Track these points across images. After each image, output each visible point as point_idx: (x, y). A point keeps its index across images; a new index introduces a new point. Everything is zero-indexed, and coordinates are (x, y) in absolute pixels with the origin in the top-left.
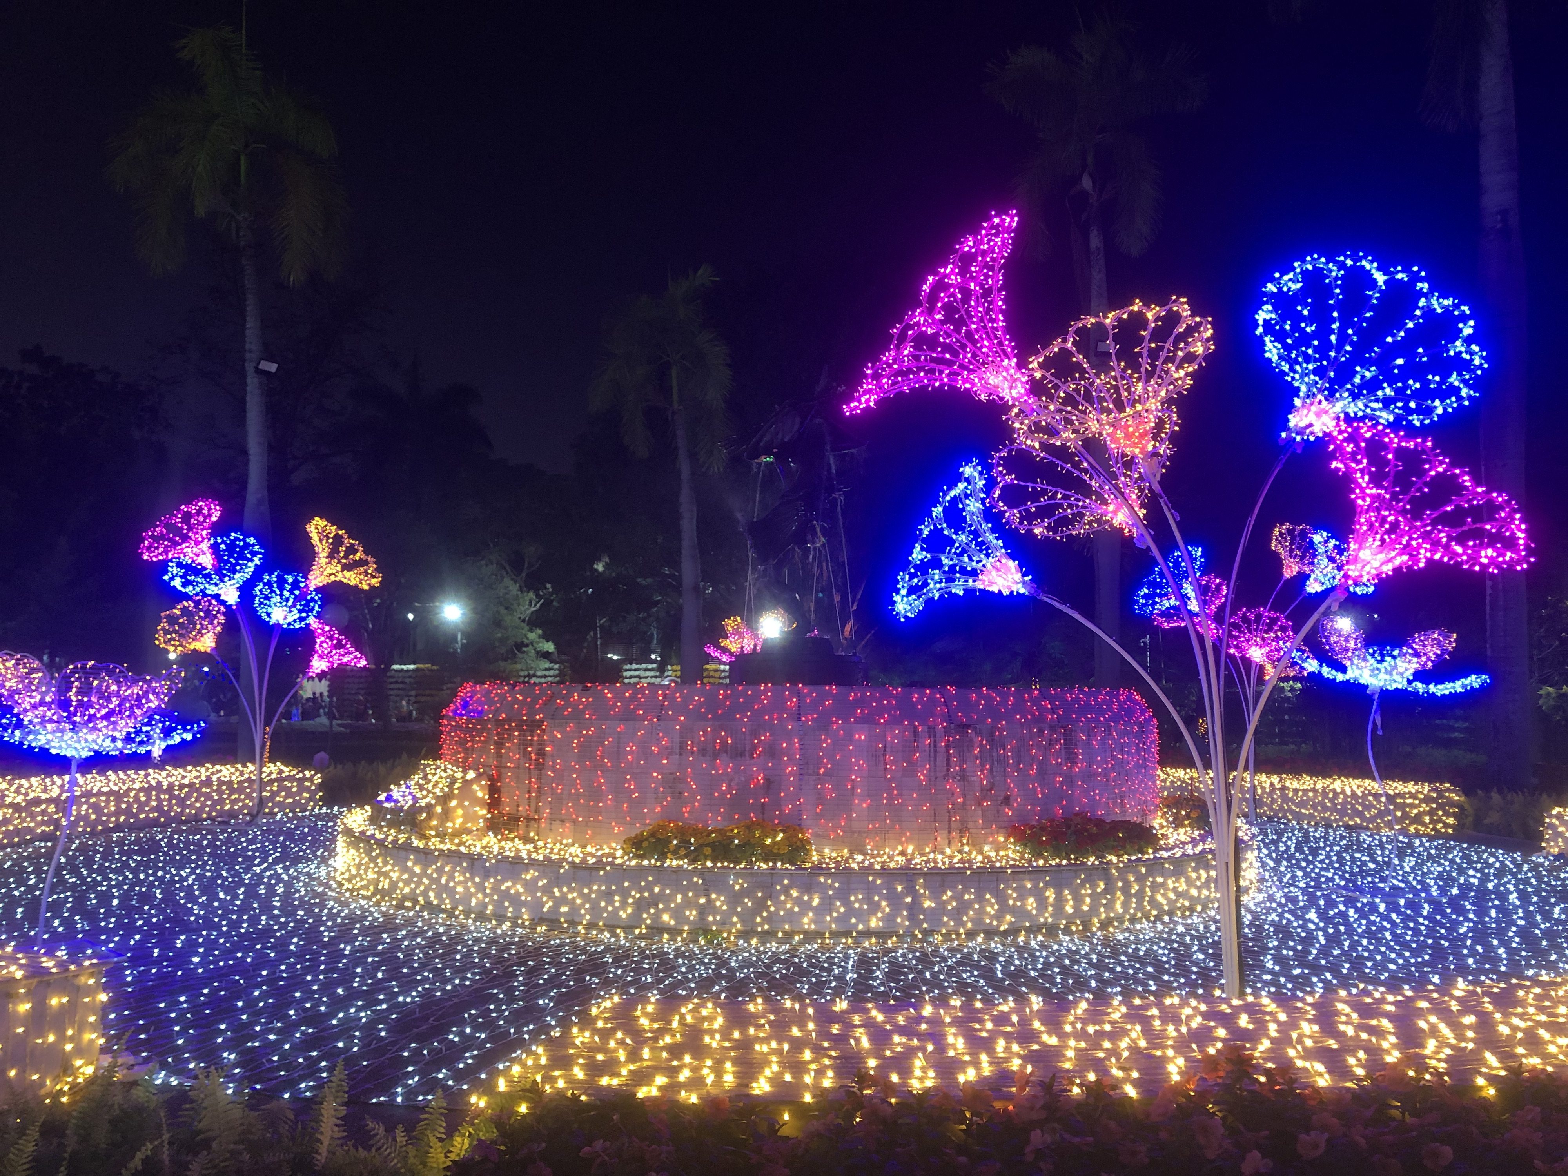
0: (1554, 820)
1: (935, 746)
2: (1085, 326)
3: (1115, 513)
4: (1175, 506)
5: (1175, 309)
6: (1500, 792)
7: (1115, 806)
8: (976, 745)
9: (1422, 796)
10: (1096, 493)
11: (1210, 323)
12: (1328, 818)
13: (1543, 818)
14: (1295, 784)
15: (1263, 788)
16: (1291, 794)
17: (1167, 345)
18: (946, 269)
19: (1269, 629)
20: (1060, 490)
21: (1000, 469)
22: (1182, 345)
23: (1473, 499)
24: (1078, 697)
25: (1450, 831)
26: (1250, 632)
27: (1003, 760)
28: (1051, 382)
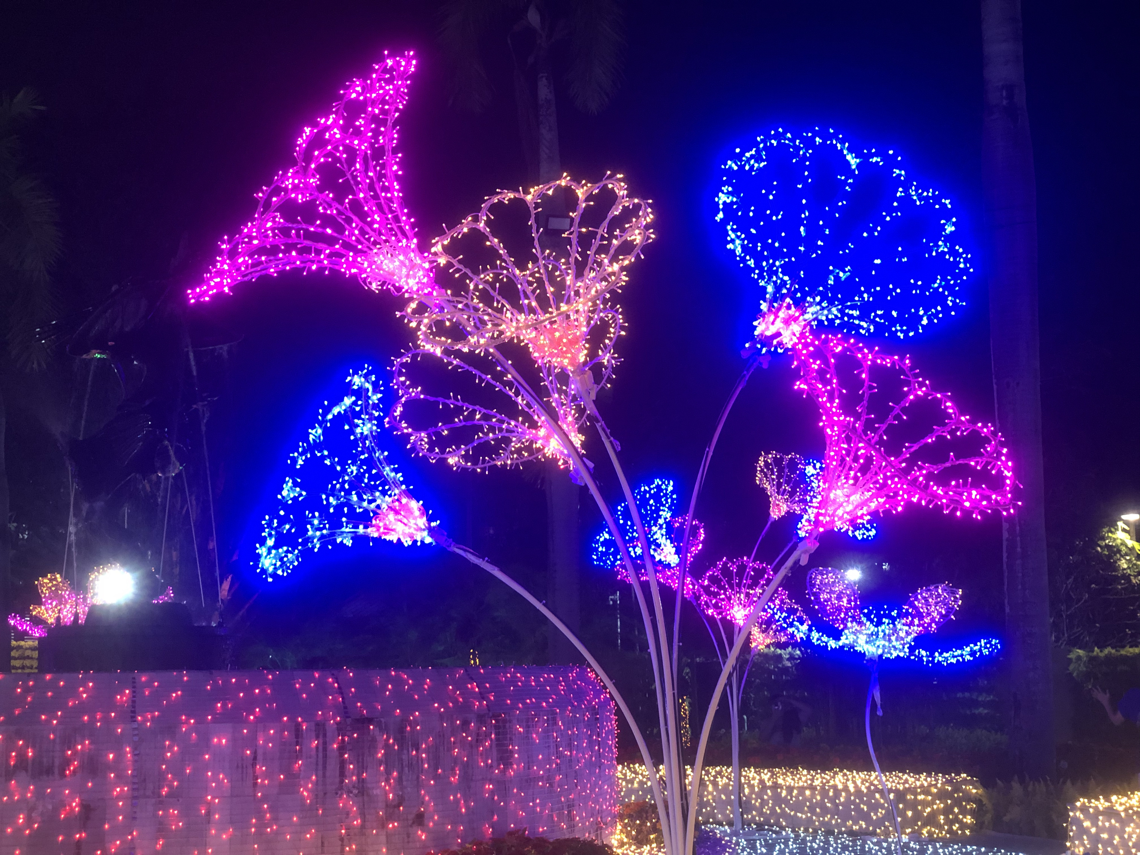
0: (1078, 814)
1: (325, 749)
2: (500, 202)
3: (547, 439)
4: (615, 434)
5: (610, 186)
6: (1022, 782)
7: (560, 820)
8: (380, 745)
9: (935, 790)
10: (523, 413)
11: (650, 205)
12: (829, 822)
13: (1067, 811)
14: (789, 781)
15: (751, 787)
16: (784, 793)
17: (600, 231)
18: (327, 120)
19: (754, 584)
20: (477, 407)
21: (402, 379)
22: (617, 232)
23: (957, 429)
24: (513, 676)
25: (967, 832)
26: (731, 587)
27: (415, 765)
28: (458, 271)
